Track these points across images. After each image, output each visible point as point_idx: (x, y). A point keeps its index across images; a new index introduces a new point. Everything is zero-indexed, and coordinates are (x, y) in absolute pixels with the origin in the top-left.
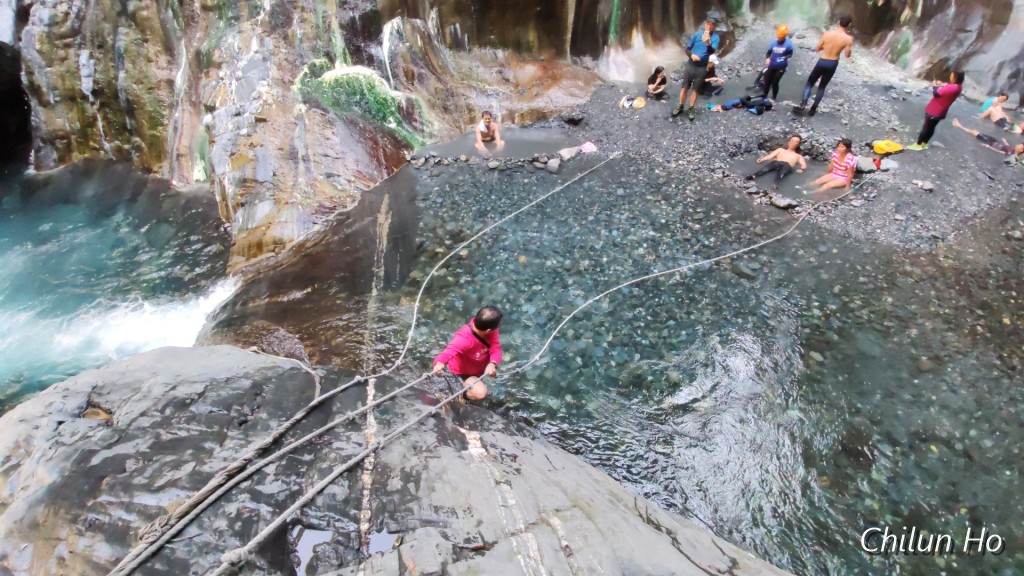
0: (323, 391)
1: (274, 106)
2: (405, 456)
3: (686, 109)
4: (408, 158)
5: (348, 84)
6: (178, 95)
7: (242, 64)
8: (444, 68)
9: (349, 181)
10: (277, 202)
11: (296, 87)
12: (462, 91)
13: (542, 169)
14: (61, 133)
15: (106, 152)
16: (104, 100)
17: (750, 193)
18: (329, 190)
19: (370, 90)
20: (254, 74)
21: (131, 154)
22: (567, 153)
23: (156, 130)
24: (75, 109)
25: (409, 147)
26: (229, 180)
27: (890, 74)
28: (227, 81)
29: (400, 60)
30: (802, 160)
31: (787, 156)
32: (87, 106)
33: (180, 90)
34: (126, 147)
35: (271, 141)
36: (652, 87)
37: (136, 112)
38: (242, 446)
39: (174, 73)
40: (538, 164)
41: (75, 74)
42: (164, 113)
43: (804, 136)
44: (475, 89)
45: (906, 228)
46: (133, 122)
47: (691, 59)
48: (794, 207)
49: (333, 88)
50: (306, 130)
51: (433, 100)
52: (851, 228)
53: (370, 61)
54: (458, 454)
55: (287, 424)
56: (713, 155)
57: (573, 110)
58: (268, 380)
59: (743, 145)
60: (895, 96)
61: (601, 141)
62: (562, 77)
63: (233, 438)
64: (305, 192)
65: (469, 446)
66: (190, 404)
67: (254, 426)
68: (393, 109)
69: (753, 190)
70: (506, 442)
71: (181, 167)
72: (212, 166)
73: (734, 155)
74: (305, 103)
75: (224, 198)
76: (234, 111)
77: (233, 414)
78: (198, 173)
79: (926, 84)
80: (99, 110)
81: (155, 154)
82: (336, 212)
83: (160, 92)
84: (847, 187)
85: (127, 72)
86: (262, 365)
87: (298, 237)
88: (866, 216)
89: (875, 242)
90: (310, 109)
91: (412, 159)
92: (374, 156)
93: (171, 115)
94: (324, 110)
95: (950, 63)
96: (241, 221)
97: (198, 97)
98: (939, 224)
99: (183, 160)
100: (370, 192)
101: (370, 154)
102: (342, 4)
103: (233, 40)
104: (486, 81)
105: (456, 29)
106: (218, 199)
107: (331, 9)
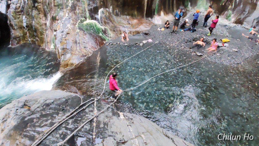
0: (83, 102)
1: (71, 30)
2: (104, 119)
3: (174, 31)
4: (105, 43)
5: (90, 24)
6: (48, 27)
7: (63, 20)
8: (114, 21)
9: (90, 49)
10: (72, 54)
11: (77, 25)
12: (118, 26)
13: (138, 46)
14: (18, 36)
15: (29, 41)
16: (29, 28)
17: (191, 52)
18: (85, 51)
19: (95, 26)
20: (66, 22)
21: (35, 42)
22: (144, 42)
23: (42, 36)
24: (22, 31)
25: (105, 40)
26: (60, 48)
27: (226, 22)
28: (60, 24)
29: (103, 19)
30: (204, 44)
31: (200, 43)
32: (25, 30)
33: (48, 26)
34: (34, 40)
35: (70, 39)
36: (166, 25)
37: (37, 31)
38: (63, 116)
39: (47, 22)
40: (137, 45)
41: (22, 22)
42: (44, 32)
43: (204, 38)
44: (122, 26)
45: (231, 61)
46: (36, 34)
47: (175, 19)
48: (202, 55)
49: (86, 26)
50: (79, 36)
51: (111, 29)
52: (217, 61)
53: (96, 19)
54: (117, 118)
55: (74, 110)
56: (181, 42)
57: (146, 31)
58: (69, 99)
59: (189, 40)
60: (227, 27)
61: (153, 39)
62: (143, 23)
63: (61, 114)
64: (79, 51)
65: (120, 116)
66: (50, 105)
67: (66, 111)
68: (101, 31)
69: (192, 51)
70: (130, 115)
71: (48, 45)
72: (56, 45)
73: (187, 42)
74: (79, 29)
75: (59, 53)
76: (62, 31)
77: (61, 107)
78: (52, 47)
79: (235, 24)
80: (28, 31)
81: (41, 42)
82: (87, 56)
83: (43, 26)
84: (215, 51)
85: (35, 21)
86: (68, 95)
87: (77, 62)
88: (220, 58)
89: (223, 64)
90: (80, 31)
91: (106, 43)
92: (96, 42)
93: (46, 32)
94: (84, 31)
95: (241, 19)
96: (63, 59)
97: (53, 27)
98: (239, 60)
99: (48, 43)
100: (95, 51)
101: (95, 42)
102: (89, 5)
103: (61, 14)
104: (124, 24)
105: (117, 11)
106: (57, 53)
107: (86, 6)
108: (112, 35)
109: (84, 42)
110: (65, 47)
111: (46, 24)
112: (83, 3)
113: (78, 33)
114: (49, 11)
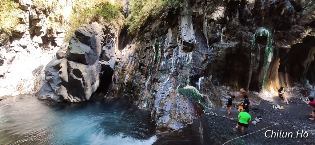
1: (172, 93)
4: (204, 112)
5: (190, 90)
7: (165, 83)
12: (218, 96)
20: (168, 85)
28: (161, 86)
29: (203, 86)
35: (170, 101)
49: (186, 91)
51: (211, 97)
53: (195, 86)
68: (200, 98)
90: (180, 95)
99: (142, 102)
102: (190, 73)
103: (163, 77)
104: (224, 94)
105: (216, 80)
106: (152, 113)
107: (188, 73)
108: (211, 104)
109: (184, 107)
110: (164, 108)
111: (144, 84)
112: (185, 70)
113: (178, 97)
114: (151, 73)
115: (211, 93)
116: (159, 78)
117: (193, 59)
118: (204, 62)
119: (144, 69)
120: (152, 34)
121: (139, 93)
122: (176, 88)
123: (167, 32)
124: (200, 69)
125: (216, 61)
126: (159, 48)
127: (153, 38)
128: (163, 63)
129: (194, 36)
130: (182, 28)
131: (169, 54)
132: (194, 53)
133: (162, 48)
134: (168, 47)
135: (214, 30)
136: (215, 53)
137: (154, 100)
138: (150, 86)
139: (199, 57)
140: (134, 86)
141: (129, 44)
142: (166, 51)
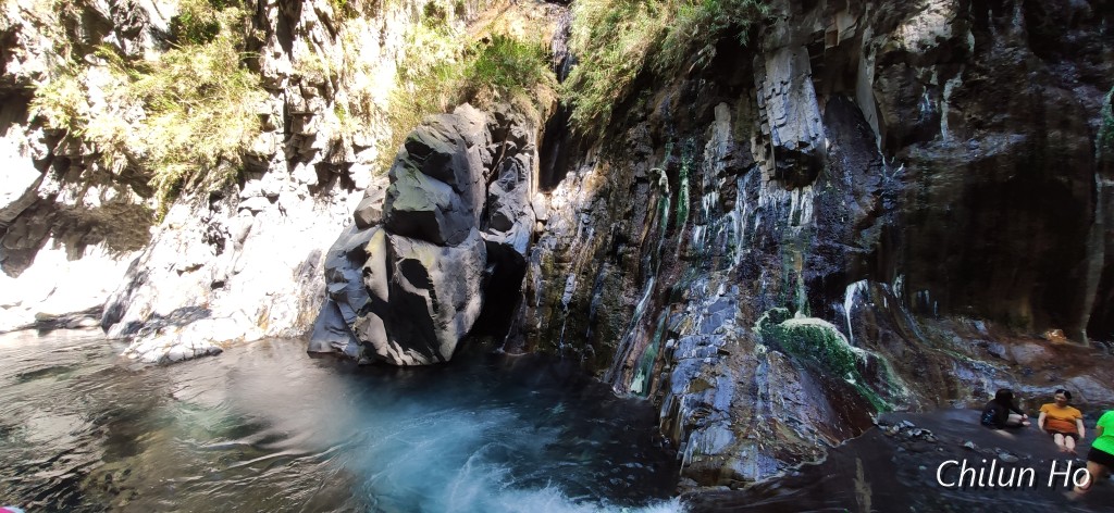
4: (875, 421)
5: (808, 333)
6: (635, 318)
7: (708, 303)
9: (812, 432)
11: (757, 329)
12: (937, 359)
16: (575, 311)
19: (829, 343)
20: (720, 313)
23: (609, 342)
25: (872, 408)
26: (687, 400)
28: (693, 315)
29: (863, 319)
32: (560, 313)
33: (639, 315)
35: (732, 374)
37: (598, 325)
39: (637, 301)
41: (561, 289)
42: (621, 330)
46: (593, 332)
49: (793, 335)
50: (768, 370)
51: (901, 364)
53: (830, 316)
68: (853, 364)
74: (766, 344)
76: (699, 341)
78: (637, 385)
80: (567, 318)
81: (601, 361)
83: (622, 314)
87: (760, 478)
90: (771, 351)
91: (880, 424)
92: (839, 411)
94: (785, 353)
102: (809, 265)
103: (702, 284)
104: (965, 353)
105: (924, 295)
106: (663, 414)
107: (798, 268)
108: (906, 392)
109: (786, 399)
110: (707, 399)
111: (633, 308)
112: (786, 257)
113: (762, 357)
114: (654, 270)
115: (900, 346)
116: (687, 287)
117: (817, 213)
118: (867, 223)
119: (630, 256)
120: (657, 129)
121: (616, 339)
122: (754, 325)
123: (711, 117)
124: (851, 249)
125: (920, 218)
126: (682, 178)
127: (657, 143)
128: (698, 231)
129: (820, 123)
130: (770, 97)
131: (721, 196)
132: (824, 189)
133: (695, 176)
134: (717, 172)
135: (908, 91)
136: (915, 185)
137: (668, 366)
138: (652, 315)
139: (844, 203)
140: (596, 315)
141: (574, 169)
142: (710, 189)
